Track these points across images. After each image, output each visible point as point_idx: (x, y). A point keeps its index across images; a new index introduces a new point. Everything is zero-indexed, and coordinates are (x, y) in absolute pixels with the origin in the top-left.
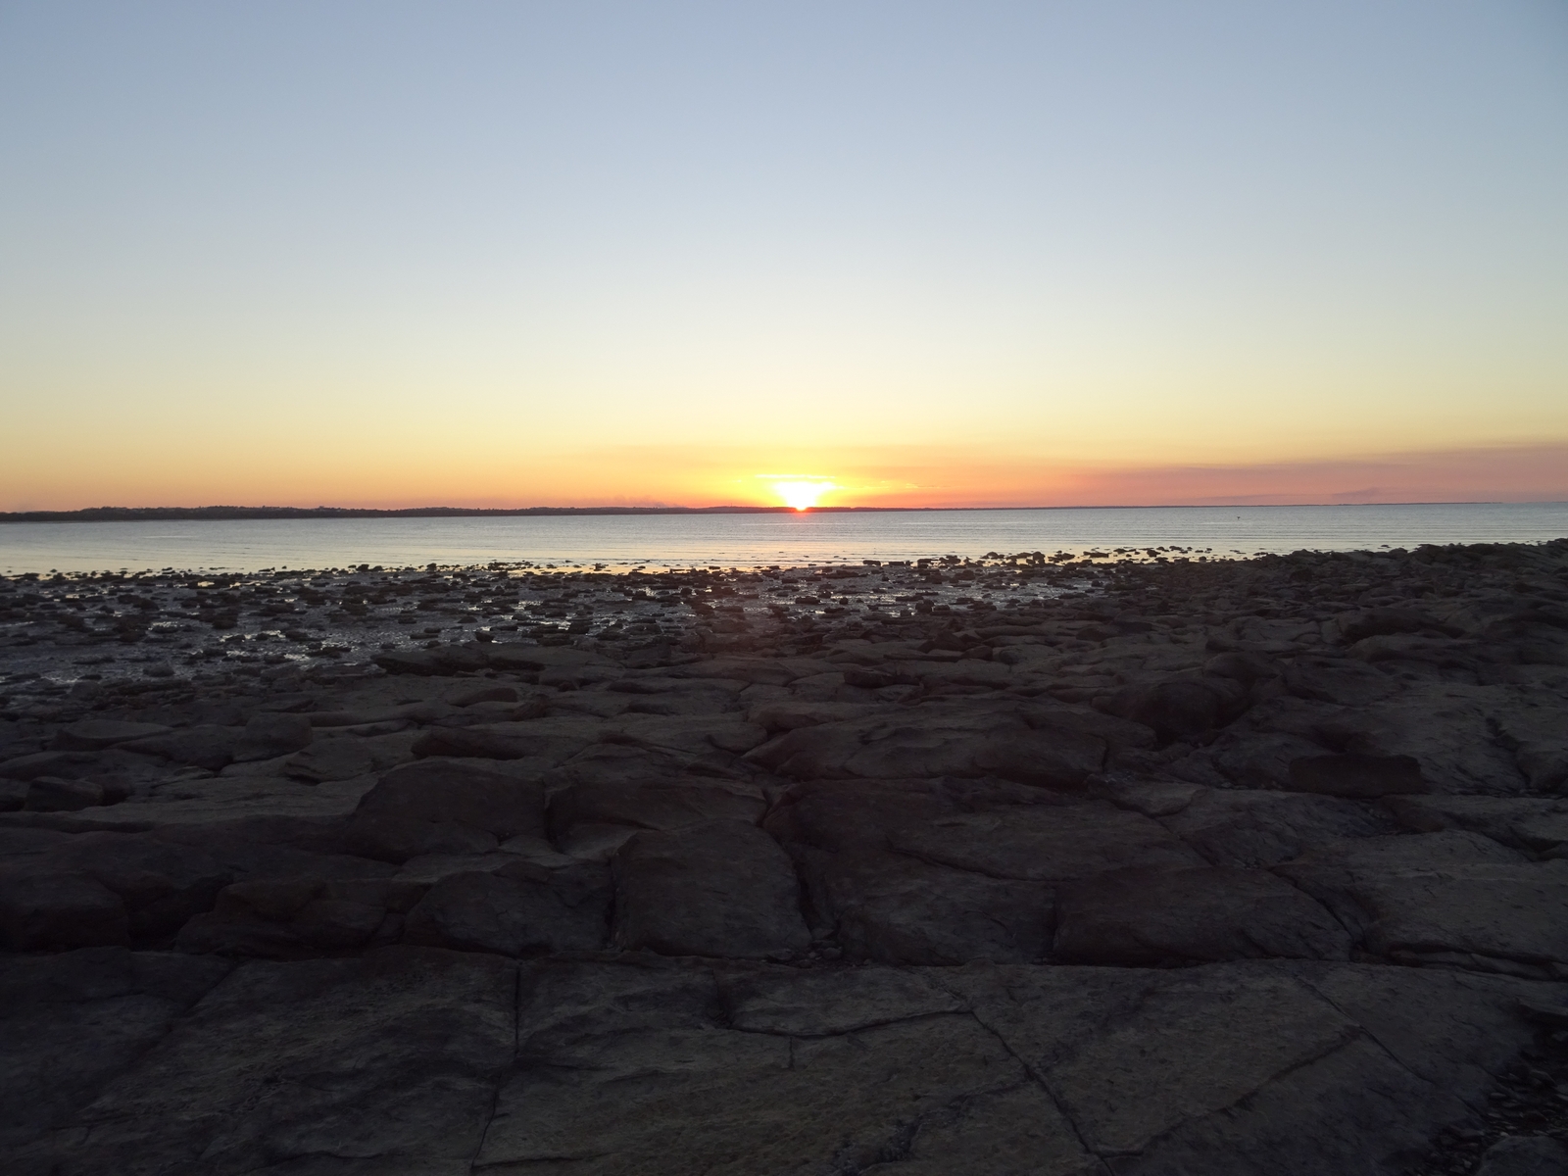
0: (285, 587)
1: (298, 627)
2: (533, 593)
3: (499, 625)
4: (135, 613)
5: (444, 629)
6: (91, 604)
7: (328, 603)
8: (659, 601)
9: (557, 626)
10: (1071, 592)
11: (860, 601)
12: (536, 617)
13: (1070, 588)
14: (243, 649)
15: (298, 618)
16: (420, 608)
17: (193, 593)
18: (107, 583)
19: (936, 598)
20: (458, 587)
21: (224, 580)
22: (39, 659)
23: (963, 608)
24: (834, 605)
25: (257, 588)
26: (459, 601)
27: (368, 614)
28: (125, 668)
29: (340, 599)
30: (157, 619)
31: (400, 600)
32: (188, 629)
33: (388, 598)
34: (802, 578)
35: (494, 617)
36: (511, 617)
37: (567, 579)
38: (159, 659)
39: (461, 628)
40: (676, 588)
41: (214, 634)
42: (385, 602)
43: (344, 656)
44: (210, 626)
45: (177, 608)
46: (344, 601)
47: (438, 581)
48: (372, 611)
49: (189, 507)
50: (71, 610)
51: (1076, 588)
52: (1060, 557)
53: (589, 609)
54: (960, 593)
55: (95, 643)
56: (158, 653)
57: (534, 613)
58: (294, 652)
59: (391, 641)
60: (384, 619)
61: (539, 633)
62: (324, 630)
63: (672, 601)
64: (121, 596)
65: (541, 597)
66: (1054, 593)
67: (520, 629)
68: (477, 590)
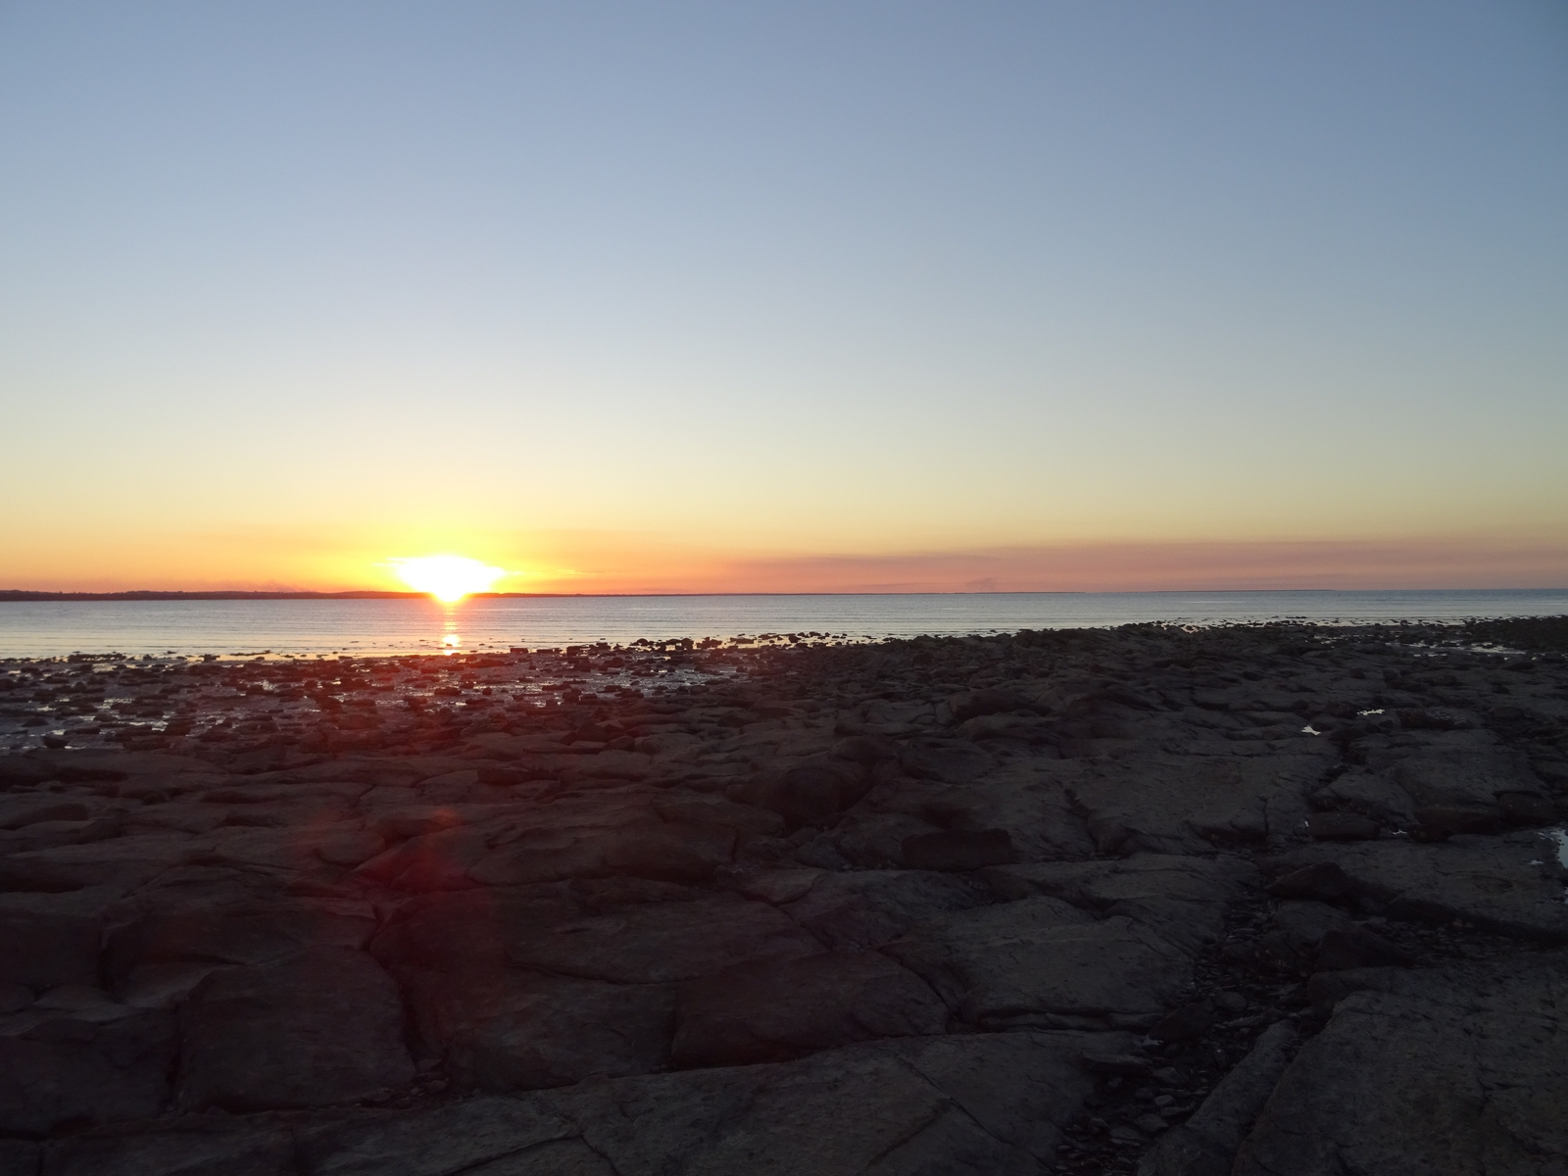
2: (124, 689)
3: (76, 727)
5: (3, 734)
8: (278, 695)
9: (150, 727)
10: (717, 677)
11: (504, 691)
12: (125, 717)
13: (716, 674)
19: (583, 686)
20: (26, 683)
23: (611, 696)
24: (476, 696)
26: (25, 700)
34: (444, 668)
35: (70, 718)
36: (92, 718)
37: (167, 672)
39: (25, 732)
40: (299, 680)
51: (722, 674)
52: (708, 642)
53: (192, 707)
54: (609, 681)
57: (122, 713)
61: (126, 736)
63: (292, 696)
65: (133, 694)
66: (700, 679)
67: (103, 732)
68: (51, 687)
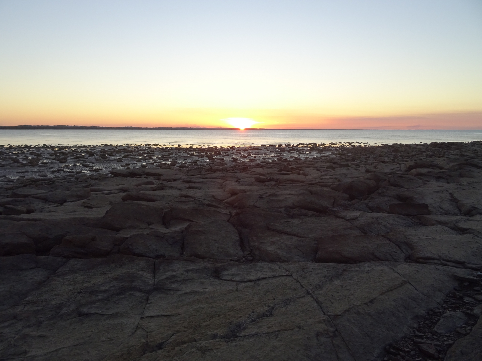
0: (82, 150)
1: (86, 162)
2: (159, 153)
3: (148, 163)
4: (35, 158)
5: (131, 164)
6: (21, 155)
7: (95, 155)
8: (198, 156)
9: (166, 163)
11: (260, 157)
12: (160, 160)
13: (324, 154)
14: (69, 169)
15: (86, 160)
16: (124, 157)
17: (53, 152)
18: (26, 148)
19: (283, 156)
20: (136, 151)
21: (62, 148)
22: (5, 171)
23: (291, 159)
24: (252, 158)
25: (73, 151)
26: (136, 155)
27: (108, 159)
28: (32, 174)
29: (99, 154)
30: (42, 159)
31: (118, 155)
32: (52, 163)
33: (114, 154)
34: (242, 150)
35: (147, 160)
36: (152, 160)
37: (169, 149)
38: (43, 172)
39: (136, 163)
40: (203, 152)
41: (60, 164)
42: (113, 155)
43: (100, 171)
44: (59, 162)
45: (48, 156)
46: (100, 155)
47: (129, 149)
48: (109, 158)
49: (50, 125)
50: (15, 157)
51: (326, 154)
52: (322, 144)
53: (176, 158)
54: (291, 155)
55: (23, 167)
56: (42, 170)
57: (159, 159)
58: (85, 170)
59: (115, 167)
60: (113, 160)
61: (160, 165)
62: (94, 163)
63: (202, 156)
64: (30, 153)
65: (161, 154)
66: (320, 155)
67: (155, 164)
68: (141, 152)
